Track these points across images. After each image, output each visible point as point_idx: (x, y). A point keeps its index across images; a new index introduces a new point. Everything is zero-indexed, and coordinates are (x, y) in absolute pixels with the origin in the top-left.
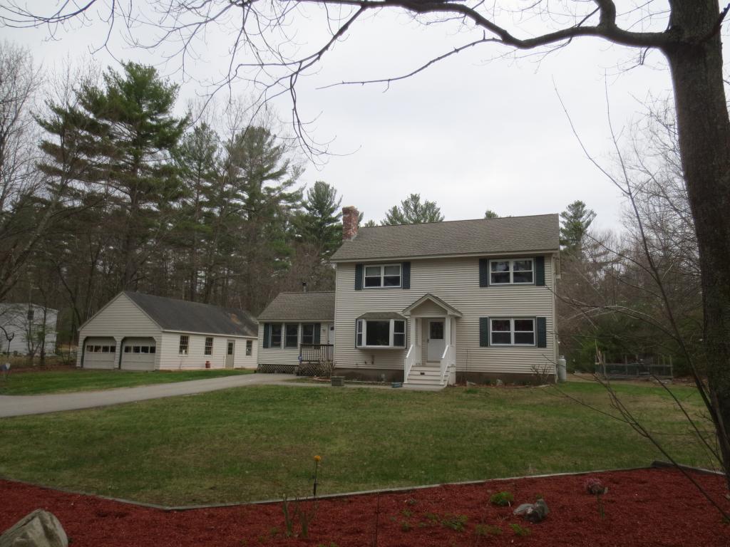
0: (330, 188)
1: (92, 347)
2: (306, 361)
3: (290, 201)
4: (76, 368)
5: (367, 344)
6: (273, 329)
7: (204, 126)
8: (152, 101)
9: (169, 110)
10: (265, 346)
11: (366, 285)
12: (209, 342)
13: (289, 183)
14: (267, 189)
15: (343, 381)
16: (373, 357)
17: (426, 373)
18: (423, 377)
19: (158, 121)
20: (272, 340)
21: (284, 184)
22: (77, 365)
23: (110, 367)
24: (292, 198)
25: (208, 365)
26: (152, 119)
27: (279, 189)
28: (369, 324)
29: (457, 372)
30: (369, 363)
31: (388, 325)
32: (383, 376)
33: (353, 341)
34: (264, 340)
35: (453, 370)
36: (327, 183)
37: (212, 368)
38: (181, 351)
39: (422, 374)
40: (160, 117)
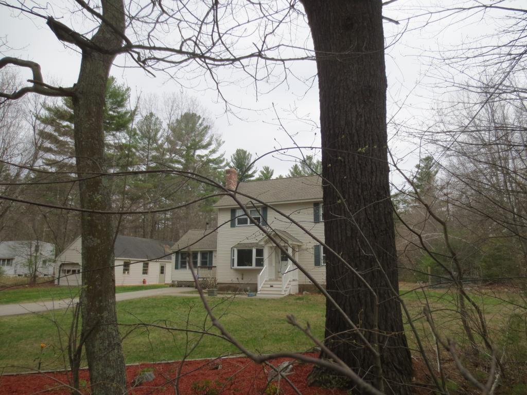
0: (247, 153)
1: (65, 270)
2: (201, 278)
3: (216, 164)
4: (55, 285)
5: (238, 266)
6: (181, 256)
7: (152, 115)
8: (113, 100)
9: (125, 105)
10: (176, 268)
11: (238, 224)
12: (146, 266)
13: (214, 151)
14: (199, 156)
15: (215, 293)
16: (243, 275)
17: (274, 286)
18: (272, 289)
19: (118, 113)
20: (181, 265)
21: (210, 152)
22: (56, 283)
23: (76, 284)
24: (217, 161)
25: (144, 282)
26: (114, 112)
27: (206, 155)
28: (239, 251)
29: (299, 285)
30: (240, 279)
31: (251, 251)
32: (248, 288)
33: (229, 262)
34: (176, 263)
35: (297, 283)
36: (245, 150)
37: (147, 284)
38: (124, 273)
39: (272, 286)
40: (120, 110)
